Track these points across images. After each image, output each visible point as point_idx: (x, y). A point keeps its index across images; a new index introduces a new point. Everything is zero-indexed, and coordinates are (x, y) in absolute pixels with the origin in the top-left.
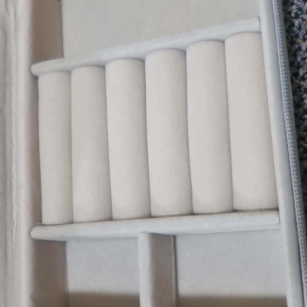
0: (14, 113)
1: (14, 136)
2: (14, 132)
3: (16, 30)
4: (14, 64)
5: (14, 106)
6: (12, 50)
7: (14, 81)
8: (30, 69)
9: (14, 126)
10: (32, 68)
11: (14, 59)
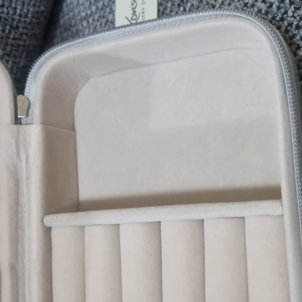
0: (27, 267)
1: (27, 293)
2: (27, 288)
3: (28, 178)
4: (26, 215)
5: (27, 260)
6: (24, 199)
7: (27, 233)
8: (43, 221)
9: (27, 282)
10: (44, 219)
11: (26, 209)
